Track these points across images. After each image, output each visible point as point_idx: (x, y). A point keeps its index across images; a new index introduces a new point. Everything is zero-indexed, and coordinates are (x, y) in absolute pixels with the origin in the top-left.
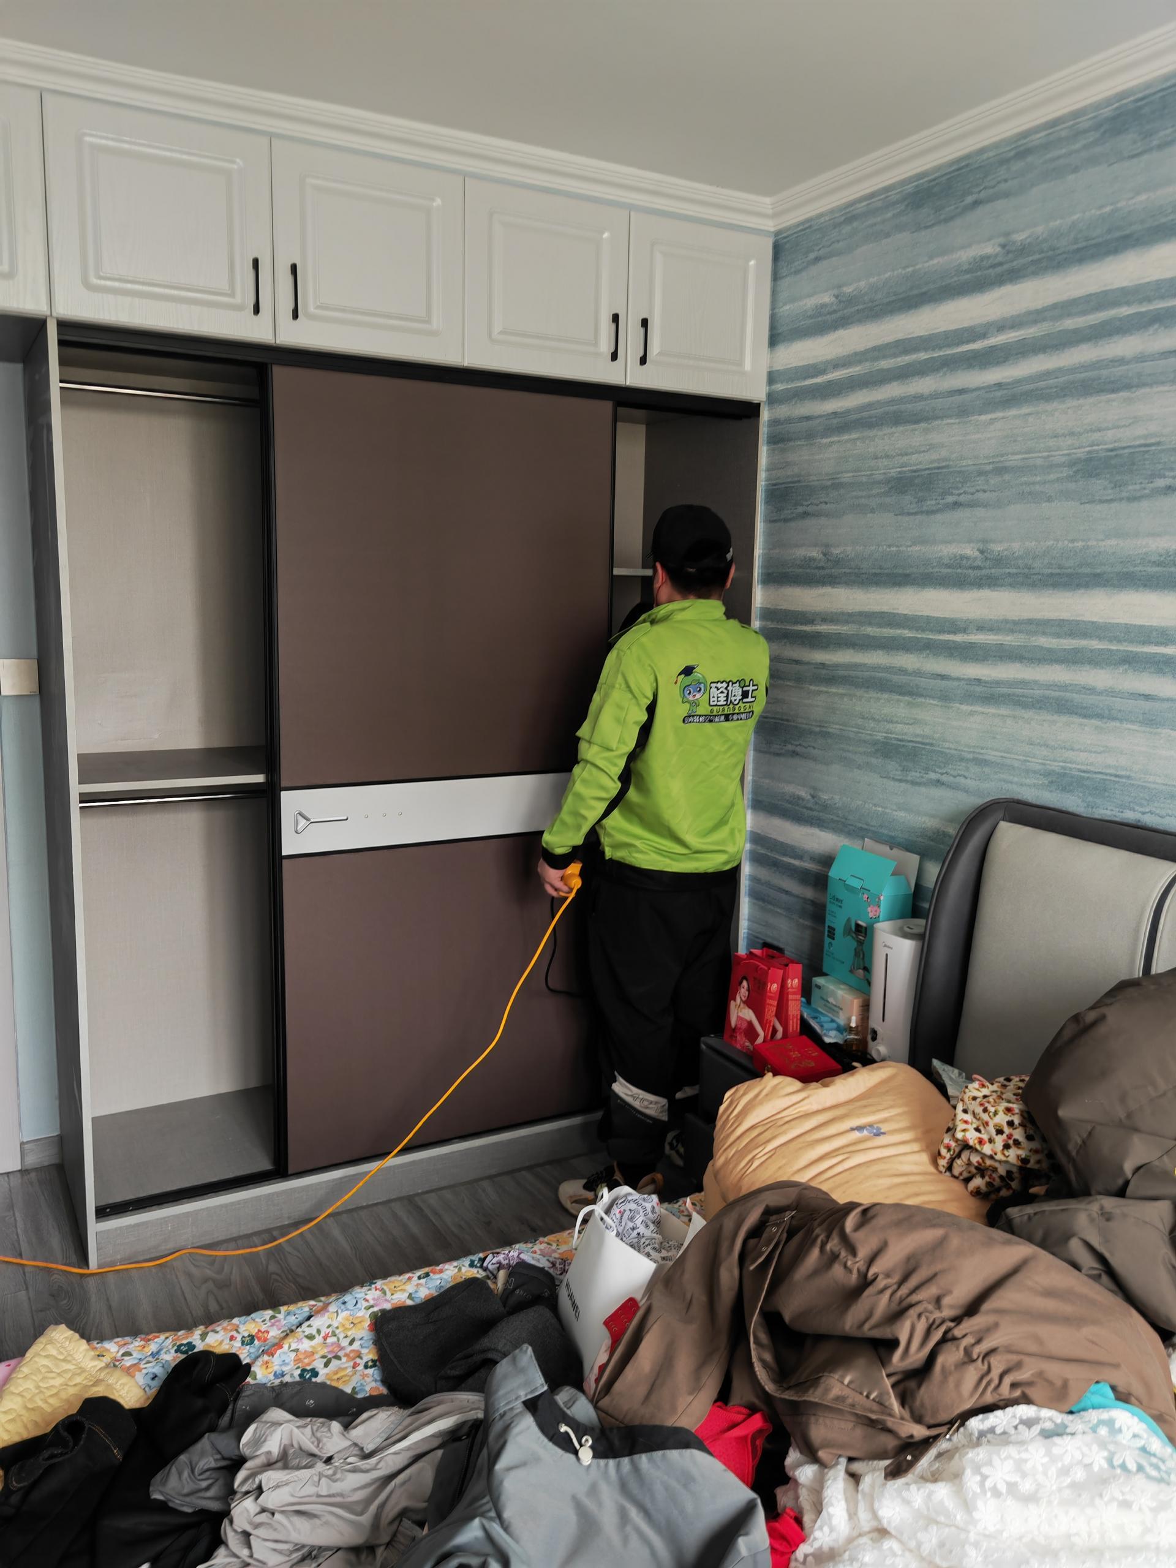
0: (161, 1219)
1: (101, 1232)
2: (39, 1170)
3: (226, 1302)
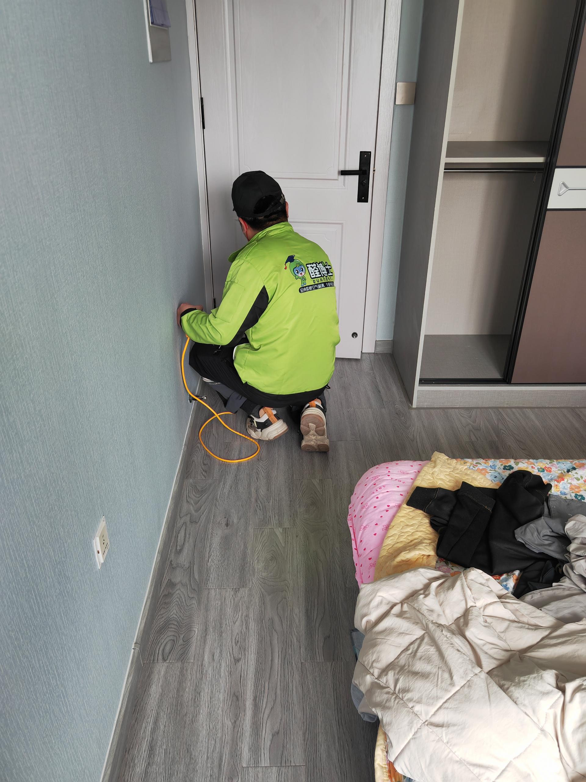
0: (448, 391)
1: (420, 391)
2: (382, 354)
3: (479, 437)
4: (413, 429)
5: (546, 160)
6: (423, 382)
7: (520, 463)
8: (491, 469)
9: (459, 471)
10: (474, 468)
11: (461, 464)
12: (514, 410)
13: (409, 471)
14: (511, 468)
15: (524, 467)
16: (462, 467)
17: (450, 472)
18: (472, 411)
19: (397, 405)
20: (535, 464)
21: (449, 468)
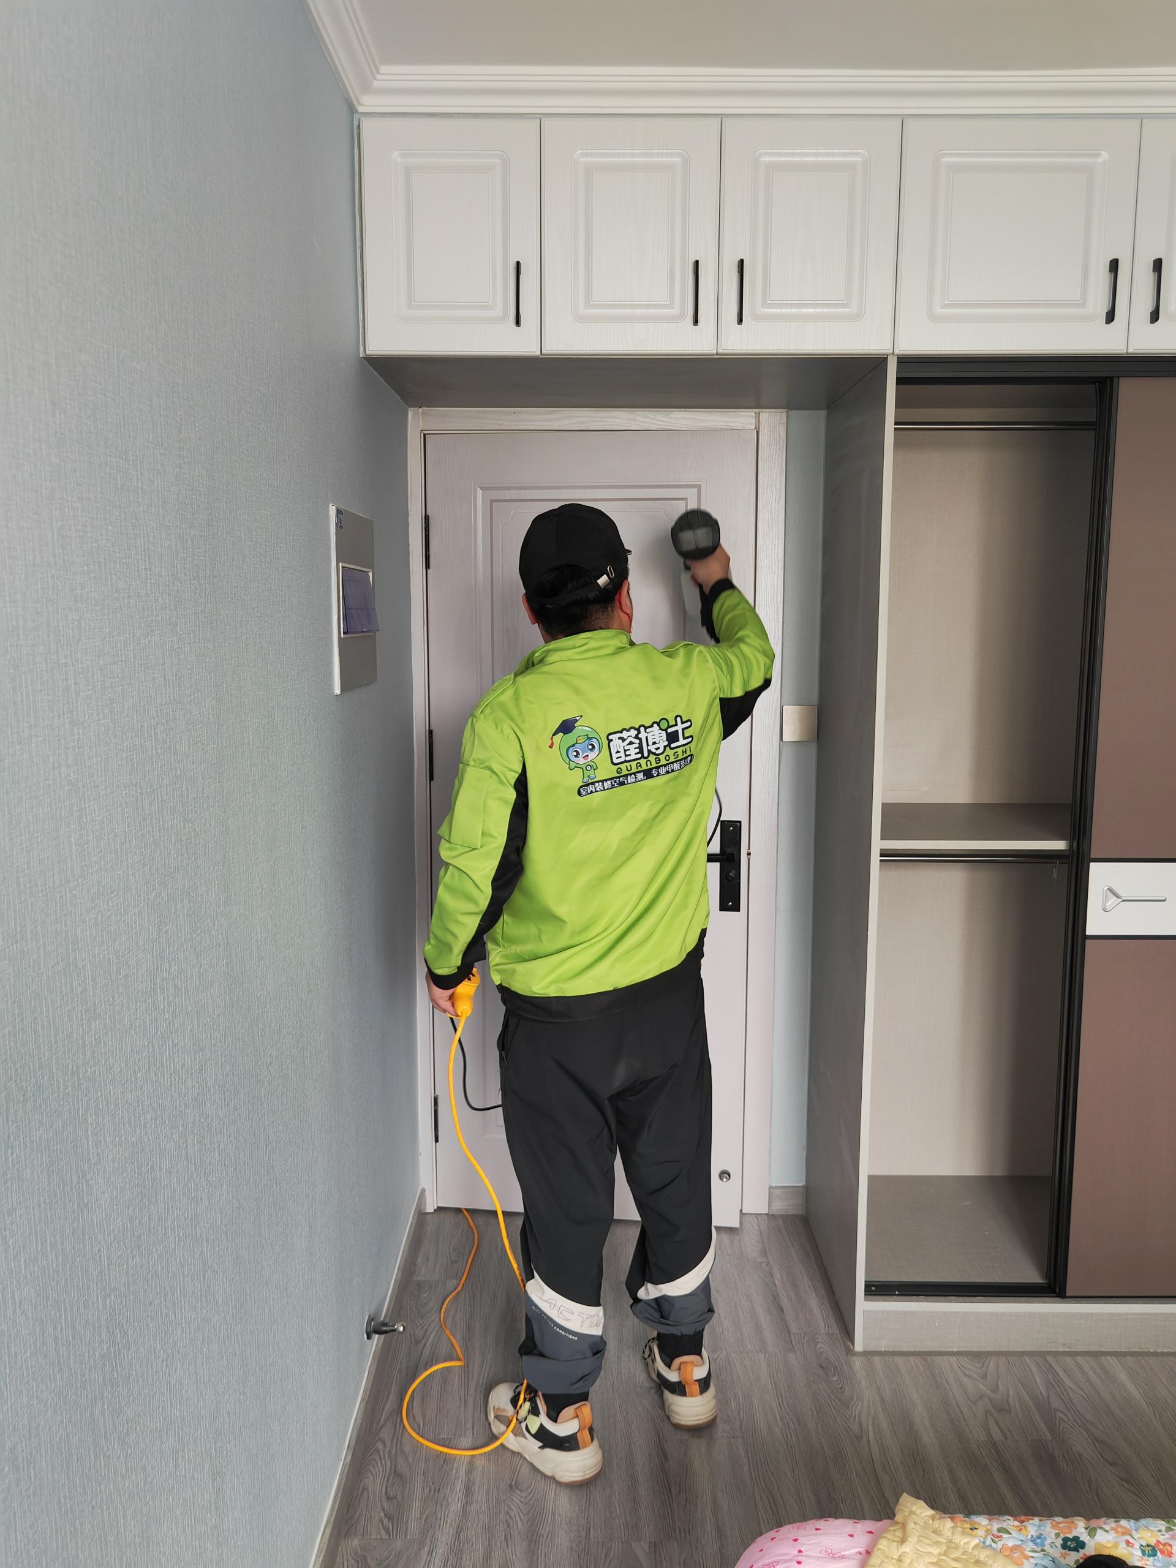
0: (928, 1312)
1: (868, 1311)
2: (786, 1218)
3: (1010, 1431)
4: (859, 1408)
5: (1071, 846)
6: (876, 1289)
7: (1099, 1531)
8: (1035, 1547)
9: (961, 1551)
10: (994, 1545)
11: (963, 1533)
12: (1079, 1359)
13: (845, 1550)
14: (1079, 1545)
15: (1109, 1541)
16: (966, 1540)
17: (940, 1554)
18: (987, 1362)
19: (820, 1345)
20: (1134, 1533)
21: (937, 1543)
